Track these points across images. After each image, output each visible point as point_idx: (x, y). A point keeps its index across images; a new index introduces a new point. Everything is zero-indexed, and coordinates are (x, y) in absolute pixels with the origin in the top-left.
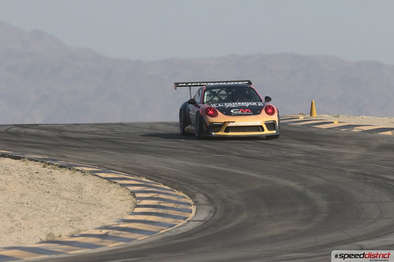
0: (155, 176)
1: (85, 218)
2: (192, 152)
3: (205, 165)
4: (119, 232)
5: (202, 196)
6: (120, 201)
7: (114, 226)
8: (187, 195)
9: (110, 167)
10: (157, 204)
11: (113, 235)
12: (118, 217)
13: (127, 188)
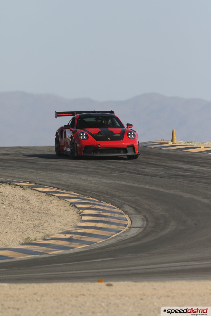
0: (81, 191)
1: (45, 224)
2: (99, 171)
3: (117, 182)
4: (81, 236)
5: (129, 207)
6: (66, 210)
7: (73, 231)
8: (115, 206)
9: (40, 183)
10: (98, 213)
11: (76, 239)
12: (72, 224)
13: (66, 200)
